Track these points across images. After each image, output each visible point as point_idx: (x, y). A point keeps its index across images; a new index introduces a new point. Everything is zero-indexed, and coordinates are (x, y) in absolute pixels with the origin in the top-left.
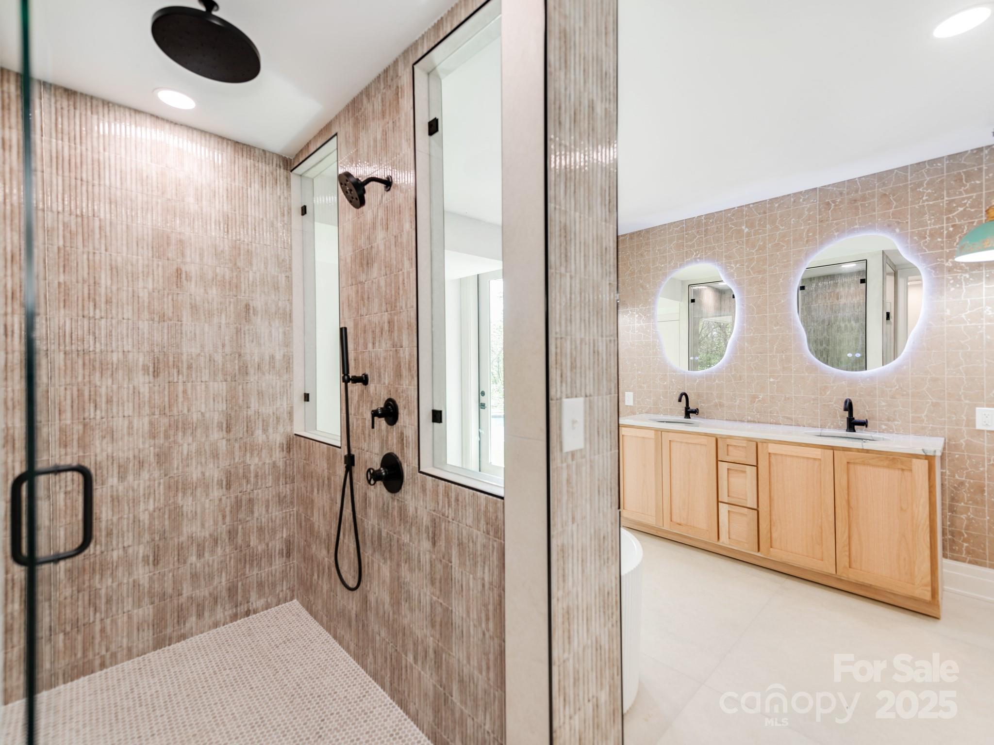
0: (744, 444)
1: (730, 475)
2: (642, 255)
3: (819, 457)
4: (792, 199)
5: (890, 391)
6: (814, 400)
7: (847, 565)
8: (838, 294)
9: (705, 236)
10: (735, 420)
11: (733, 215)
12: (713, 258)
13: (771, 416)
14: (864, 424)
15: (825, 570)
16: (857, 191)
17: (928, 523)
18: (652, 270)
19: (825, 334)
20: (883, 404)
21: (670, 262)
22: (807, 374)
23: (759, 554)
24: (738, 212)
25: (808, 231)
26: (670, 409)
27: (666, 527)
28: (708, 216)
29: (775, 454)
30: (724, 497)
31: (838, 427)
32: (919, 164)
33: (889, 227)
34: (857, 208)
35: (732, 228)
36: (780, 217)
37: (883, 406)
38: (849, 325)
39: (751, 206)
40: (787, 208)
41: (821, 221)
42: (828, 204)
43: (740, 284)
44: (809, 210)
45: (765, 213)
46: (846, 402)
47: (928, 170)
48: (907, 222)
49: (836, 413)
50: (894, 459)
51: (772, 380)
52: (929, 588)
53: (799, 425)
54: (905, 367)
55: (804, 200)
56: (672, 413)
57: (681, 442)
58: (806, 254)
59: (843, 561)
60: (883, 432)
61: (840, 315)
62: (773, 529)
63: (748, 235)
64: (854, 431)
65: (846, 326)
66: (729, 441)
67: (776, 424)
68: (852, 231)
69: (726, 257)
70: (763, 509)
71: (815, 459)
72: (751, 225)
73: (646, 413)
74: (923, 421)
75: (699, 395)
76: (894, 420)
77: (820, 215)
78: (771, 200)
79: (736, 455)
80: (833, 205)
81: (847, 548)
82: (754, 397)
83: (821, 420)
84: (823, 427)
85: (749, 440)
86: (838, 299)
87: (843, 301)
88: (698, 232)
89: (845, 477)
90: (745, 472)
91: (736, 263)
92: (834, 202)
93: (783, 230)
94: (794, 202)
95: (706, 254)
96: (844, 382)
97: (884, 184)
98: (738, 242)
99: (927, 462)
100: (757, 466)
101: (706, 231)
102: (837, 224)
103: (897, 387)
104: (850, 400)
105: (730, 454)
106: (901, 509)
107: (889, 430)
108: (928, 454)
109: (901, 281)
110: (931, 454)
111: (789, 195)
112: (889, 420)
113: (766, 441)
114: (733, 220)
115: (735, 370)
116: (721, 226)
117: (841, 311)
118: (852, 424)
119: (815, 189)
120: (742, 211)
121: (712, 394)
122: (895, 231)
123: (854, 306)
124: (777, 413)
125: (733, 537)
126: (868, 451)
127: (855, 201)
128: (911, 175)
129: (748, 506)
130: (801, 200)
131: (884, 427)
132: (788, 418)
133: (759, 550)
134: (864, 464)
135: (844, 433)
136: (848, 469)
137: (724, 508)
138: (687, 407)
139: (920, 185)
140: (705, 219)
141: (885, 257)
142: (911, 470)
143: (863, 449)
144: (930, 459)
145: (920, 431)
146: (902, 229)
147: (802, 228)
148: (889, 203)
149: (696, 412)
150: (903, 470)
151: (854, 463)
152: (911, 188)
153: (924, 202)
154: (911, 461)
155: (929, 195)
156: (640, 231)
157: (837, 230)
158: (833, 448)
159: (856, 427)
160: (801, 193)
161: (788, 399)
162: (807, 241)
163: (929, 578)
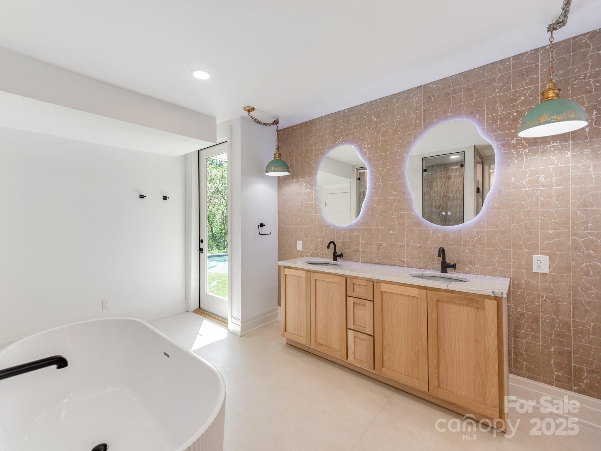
0: (364, 283)
1: (355, 308)
2: (308, 140)
3: (417, 296)
4: (405, 95)
5: (472, 241)
6: (419, 247)
7: (437, 386)
8: (449, 176)
9: (348, 125)
10: (367, 263)
11: (366, 108)
12: (353, 141)
13: (391, 260)
14: (453, 266)
15: (420, 388)
16: (449, 87)
17: (496, 354)
18: (314, 151)
19: (441, 202)
20: (467, 251)
21: (325, 145)
22: (415, 228)
23: (374, 372)
24: (370, 106)
25: (416, 119)
26: (325, 253)
27: (312, 347)
28: (350, 109)
29: (386, 292)
30: (351, 325)
31: (435, 269)
32: (493, 63)
33: (471, 114)
34: (449, 100)
35: (365, 118)
36: (397, 109)
37: (467, 253)
38: (455, 196)
39: (378, 101)
40: (402, 102)
41: (425, 111)
42: (430, 97)
43: (370, 160)
44: (417, 103)
45: (387, 106)
46: (440, 249)
47: (499, 68)
48: (485, 110)
49: (434, 258)
50: (471, 298)
51: (391, 232)
52: (498, 410)
53: (409, 267)
54: (482, 223)
55: (413, 96)
56: (326, 256)
57: (323, 281)
58: (414, 136)
59: (434, 382)
60: (466, 272)
61: (450, 190)
62: (385, 353)
63: (376, 122)
64: (446, 272)
65: (454, 196)
66: (355, 281)
67: (394, 265)
68: (446, 118)
69: (361, 140)
70: (378, 336)
71: (414, 297)
72: (378, 116)
73: (310, 256)
74: (494, 265)
75: (344, 243)
76: (474, 264)
77: (424, 106)
78: (391, 96)
79: (360, 292)
80: (433, 98)
81: (436, 371)
82: (380, 245)
83: (424, 263)
84: (425, 268)
85: (368, 280)
86: (449, 179)
87: (452, 180)
88: (343, 122)
89: (435, 312)
90: (365, 305)
91: (368, 144)
92: (434, 96)
93: (399, 118)
94: (407, 96)
95: (348, 138)
96: (439, 234)
97: (468, 81)
98: (369, 129)
99: (496, 302)
100: (373, 301)
101: (349, 120)
102: (435, 113)
103: (477, 238)
104: (443, 248)
105: (355, 291)
106: (477, 340)
107: (471, 272)
108: (497, 295)
109: (486, 168)
110: (499, 296)
111: (403, 92)
112: (471, 264)
113: (380, 282)
114: (366, 112)
115: (367, 224)
116: (358, 117)
117: (451, 187)
118: (445, 267)
119: (421, 86)
120: (372, 105)
121: (352, 242)
122: (476, 117)
123: (458, 184)
124: (395, 257)
125: (357, 357)
126: (452, 292)
127: (448, 94)
128: (487, 73)
129: (367, 333)
130: (411, 95)
131: (467, 269)
132: (402, 261)
133: (374, 369)
134: (449, 302)
135: (438, 273)
136: (437, 306)
137: (351, 334)
138: (335, 253)
139: (493, 80)
140: (348, 111)
141: (476, 150)
142: (484, 309)
143: (448, 290)
144: (498, 299)
145: (492, 273)
146: (480, 115)
147: (412, 116)
148: (471, 95)
149: (341, 256)
150: (478, 308)
151: (442, 301)
152: (487, 83)
153: (496, 93)
154: (484, 301)
155: (500, 88)
156: (306, 122)
157: (436, 118)
158: (427, 288)
159: (448, 269)
160: (411, 89)
161: (402, 246)
162: (415, 127)
163: (497, 401)
